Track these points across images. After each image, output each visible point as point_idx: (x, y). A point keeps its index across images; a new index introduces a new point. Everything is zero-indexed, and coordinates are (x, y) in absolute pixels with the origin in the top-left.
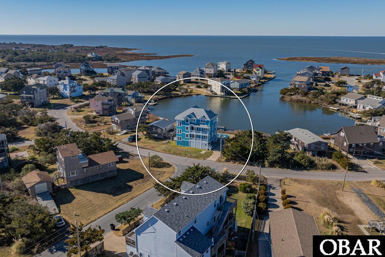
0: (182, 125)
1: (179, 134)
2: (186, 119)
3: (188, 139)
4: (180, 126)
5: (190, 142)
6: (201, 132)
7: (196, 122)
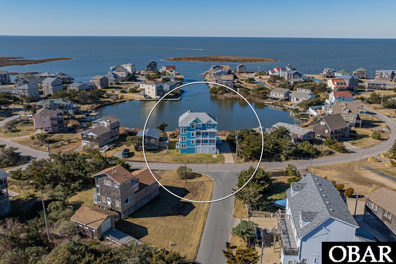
0: (186, 132)
1: (184, 141)
2: (191, 125)
3: (194, 146)
4: (185, 132)
5: (196, 148)
6: (208, 136)
7: (201, 127)
